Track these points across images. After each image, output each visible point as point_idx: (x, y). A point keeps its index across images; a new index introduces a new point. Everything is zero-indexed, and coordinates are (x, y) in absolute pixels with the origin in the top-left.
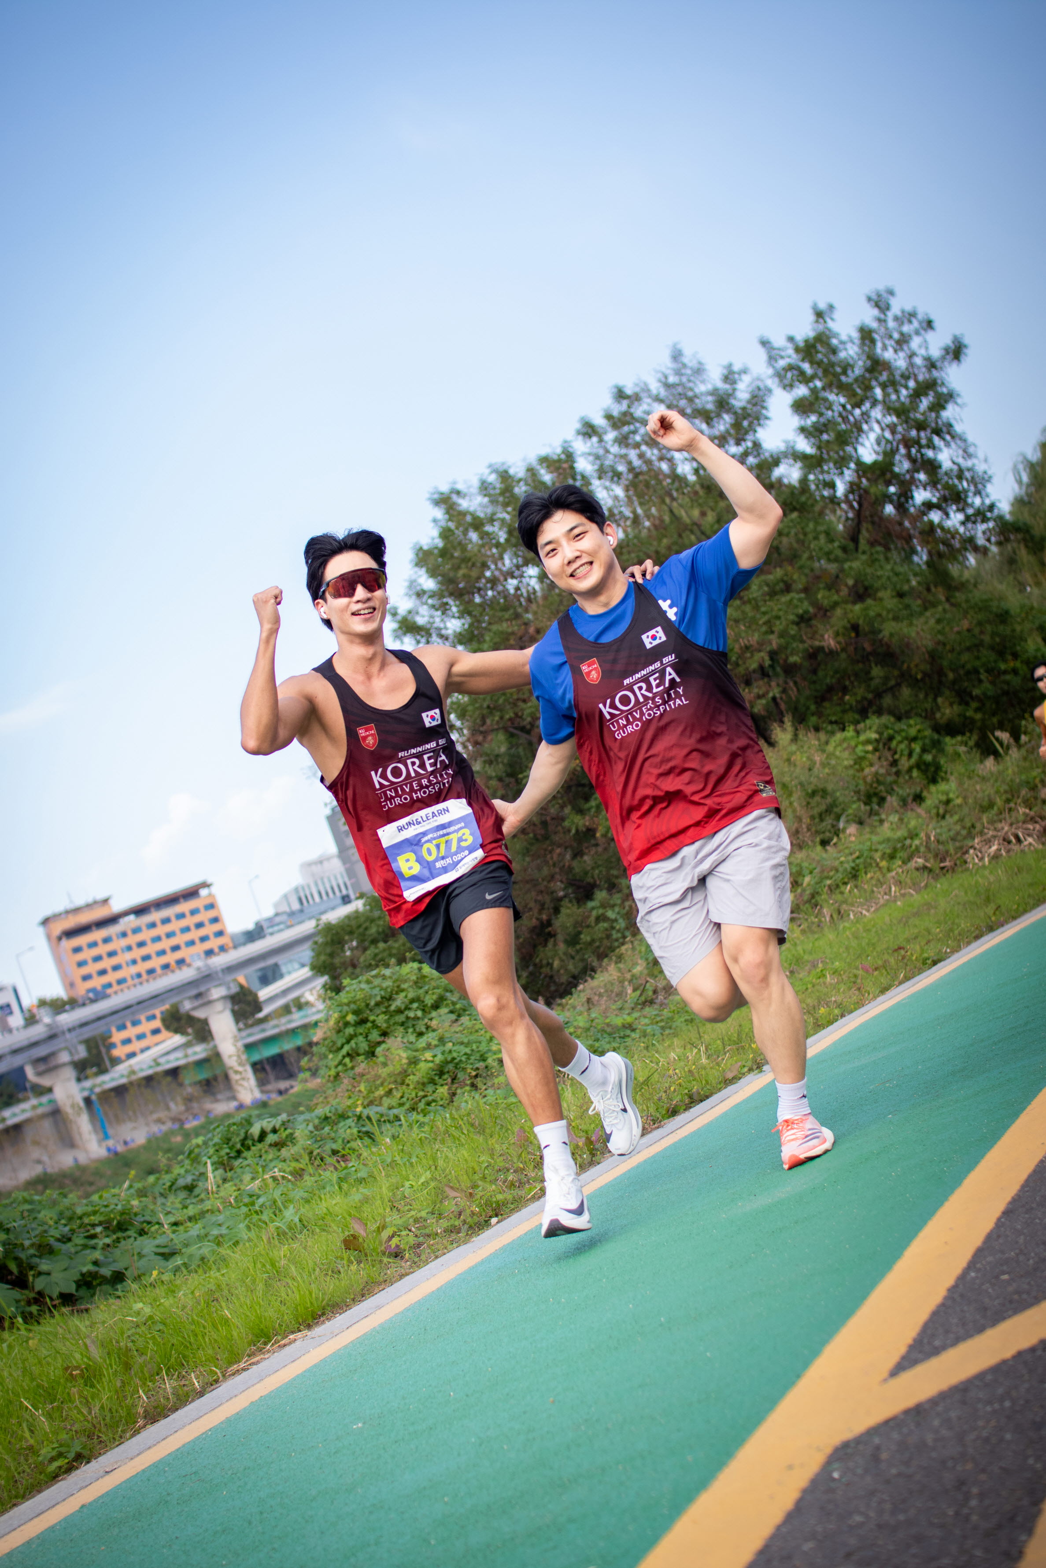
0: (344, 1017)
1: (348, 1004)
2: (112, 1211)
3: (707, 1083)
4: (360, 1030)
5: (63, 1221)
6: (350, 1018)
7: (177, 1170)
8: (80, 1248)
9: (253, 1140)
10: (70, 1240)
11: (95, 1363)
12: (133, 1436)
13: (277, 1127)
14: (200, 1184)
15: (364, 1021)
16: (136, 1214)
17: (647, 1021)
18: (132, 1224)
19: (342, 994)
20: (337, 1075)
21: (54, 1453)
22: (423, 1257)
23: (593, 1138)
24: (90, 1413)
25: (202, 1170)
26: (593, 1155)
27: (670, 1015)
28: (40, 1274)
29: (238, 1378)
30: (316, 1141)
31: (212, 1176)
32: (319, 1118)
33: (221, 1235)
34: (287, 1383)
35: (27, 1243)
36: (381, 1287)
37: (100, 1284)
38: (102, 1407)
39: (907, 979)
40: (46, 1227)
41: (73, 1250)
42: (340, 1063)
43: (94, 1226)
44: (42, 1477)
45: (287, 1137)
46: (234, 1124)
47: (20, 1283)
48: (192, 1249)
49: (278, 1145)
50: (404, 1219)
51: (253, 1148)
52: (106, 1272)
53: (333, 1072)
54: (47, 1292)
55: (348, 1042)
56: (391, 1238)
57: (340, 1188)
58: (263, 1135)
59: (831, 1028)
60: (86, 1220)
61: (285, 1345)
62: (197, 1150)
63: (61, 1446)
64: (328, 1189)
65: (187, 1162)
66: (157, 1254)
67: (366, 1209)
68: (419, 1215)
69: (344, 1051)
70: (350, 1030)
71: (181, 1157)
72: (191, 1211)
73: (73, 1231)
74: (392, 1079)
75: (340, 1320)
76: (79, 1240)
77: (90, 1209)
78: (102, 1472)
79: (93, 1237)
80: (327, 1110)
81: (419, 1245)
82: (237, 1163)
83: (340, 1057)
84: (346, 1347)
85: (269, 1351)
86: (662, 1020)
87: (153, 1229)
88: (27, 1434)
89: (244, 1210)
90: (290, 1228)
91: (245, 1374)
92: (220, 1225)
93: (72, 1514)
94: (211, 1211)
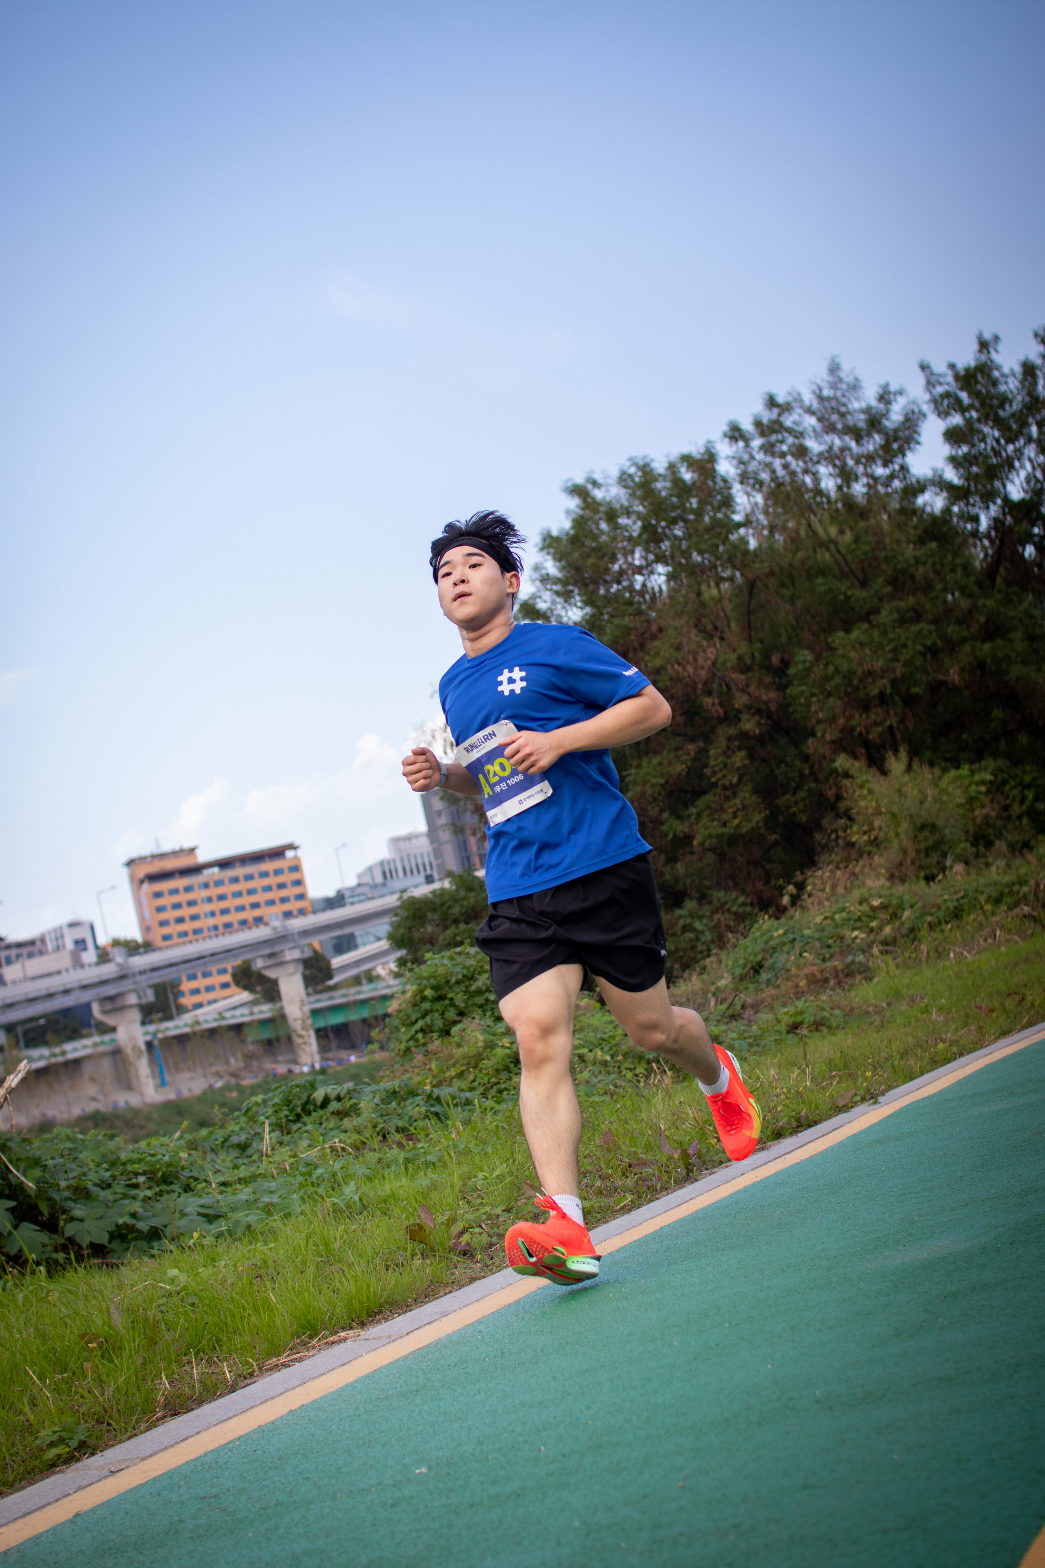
0: (422, 991)
1: (428, 978)
2: (158, 1161)
3: (817, 1108)
4: (438, 1006)
5: (105, 1166)
6: (428, 992)
7: (231, 1127)
8: (119, 1196)
9: (316, 1106)
10: (109, 1186)
11: (117, 1333)
12: (148, 1429)
13: (342, 1094)
14: (254, 1145)
15: (441, 998)
16: (183, 1168)
17: (735, 1035)
18: (177, 1178)
19: (423, 967)
20: (408, 1050)
21: (55, 1438)
22: (496, 1260)
23: (690, 1152)
24: (103, 1395)
25: (258, 1130)
26: (689, 1171)
27: (760, 1032)
28: (72, 1219)
29: (277, 1376)
30: (382, 1115)
31: (268, 1137)
32: (387, 1091)
33: (272, 1204)
34: (333, 1393)
35: (63, 1184)
36: (449, 1289)
37: (135, 1239)
38: (117, 1389)
39: (1030, 1024)
40: (85, 1169)
41: (111, 1198)
42: (412, 1038)
43: (137, 1174)
44: (36, 1463)
45: (351, 1107)
46: (297, 1086)
47: (50, 1226)
48: (239, 1215)
49: (341, 1114)
50: (477, 1214)
51: (314, 1114)
52: (143, 1226)
53: (403, 1047)
54: (78, 1240)
55: (423, 1017)
56: (462, 1233)
57: (406, 1169)
58: (326, 1101)
59: (949, 1066)
60: (130, 1168)
61: (333, 1343)
62: (255, 1109)
63: (64, 1430)
64: (393, 1168)
65: (243, 1119)
66: (199, 1214)
67: (434, 1195)
68: (493, 1212)
69: (418, 1026)
70: (426, 1005)
71: (237, 1113)
72: (243, 1172)
73: (114, 1177)
74: (466, 1061)
75: (400, 1322)
76: (119, 1188)
77: (135, 1156)
78: (106, 1472)
79: (136, 1186)
80: (395, 1084)
81: (491, 1245)
82: (295, 1127)
83: (412, 1032)
84: (405, 1357)
85: (313, 1348)
86: (750, 1037)
87: (200, 1186)
88: (27, 1409)
89: (300, 1179)
90: (349, 1207)
91: (285, 1372)
92: (272, 1192)
93: (63, 1524)
94: (263, 1176)
